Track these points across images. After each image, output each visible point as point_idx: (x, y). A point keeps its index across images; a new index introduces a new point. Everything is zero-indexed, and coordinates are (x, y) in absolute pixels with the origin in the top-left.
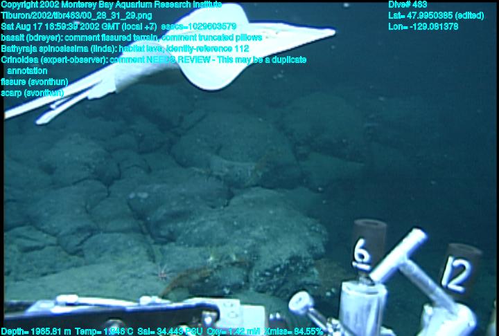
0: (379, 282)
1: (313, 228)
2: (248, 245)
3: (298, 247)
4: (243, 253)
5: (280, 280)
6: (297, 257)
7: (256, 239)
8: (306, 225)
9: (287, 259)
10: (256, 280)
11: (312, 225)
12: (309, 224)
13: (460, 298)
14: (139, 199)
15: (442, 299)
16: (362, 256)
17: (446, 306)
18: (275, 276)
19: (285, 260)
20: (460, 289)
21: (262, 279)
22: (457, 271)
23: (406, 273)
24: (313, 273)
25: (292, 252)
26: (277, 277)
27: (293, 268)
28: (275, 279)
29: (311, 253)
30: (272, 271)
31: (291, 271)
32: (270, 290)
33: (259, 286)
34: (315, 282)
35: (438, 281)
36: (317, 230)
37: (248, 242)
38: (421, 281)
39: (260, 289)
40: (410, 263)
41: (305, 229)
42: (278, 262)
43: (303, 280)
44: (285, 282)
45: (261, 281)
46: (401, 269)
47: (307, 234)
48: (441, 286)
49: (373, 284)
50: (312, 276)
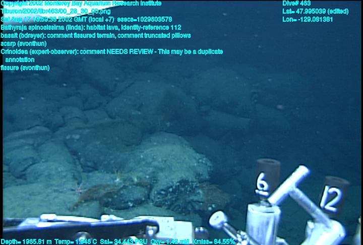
0: (274, 205)
1: (200, 161)
2: (149, 172)
3: (187, 174)
4: (145, 178)
5: (173, 198)
6: (186, 180)
7: (155, 167)
8: (195, 158)
9: (178, 182)
10: (155, 197)
11: (200, 159)
12: (197, 158)
13: (333, 216)
14: (73, 139)
15: (321, 217)
16: (262, 186)
17: (324, 222)
18: (169, 195)
19: (176, 183)
20: (334, 209)
21: (159, 196)
22: (332, 196)
23: (295, 198)
24: (199, 193)
25: (182, 177)
26: (171, 195)
27: (183, 189)
28: (169, 197)
29: (198, 179)
30: (166, 190)
31: (181, 192)
32: (166, 206)
33: (157, 202)
34: (200, 200)
35: (318, 204)
36: (204, 162)
37: (149, 170)
38: (305, 203)
39: (157, 204)
40: (297, 190)
41: (194, 161)
42: (171, 184)
43: (191, 198)
44: (177, 199)
45: (159, 198)
46: (291, 195)
47: (196, 164)
48: (320, 207)
49: (270, 206)
50: (198, 195)
